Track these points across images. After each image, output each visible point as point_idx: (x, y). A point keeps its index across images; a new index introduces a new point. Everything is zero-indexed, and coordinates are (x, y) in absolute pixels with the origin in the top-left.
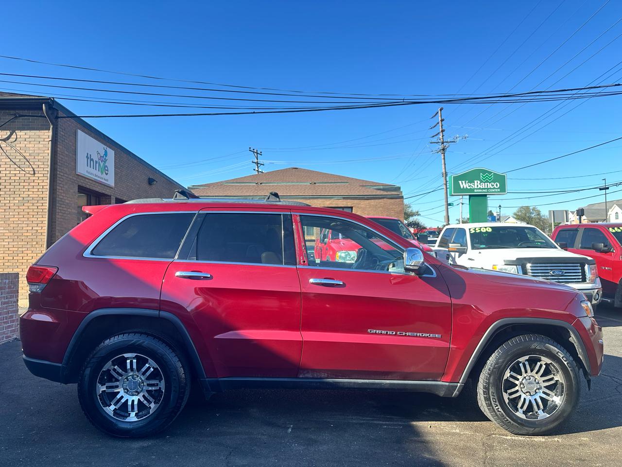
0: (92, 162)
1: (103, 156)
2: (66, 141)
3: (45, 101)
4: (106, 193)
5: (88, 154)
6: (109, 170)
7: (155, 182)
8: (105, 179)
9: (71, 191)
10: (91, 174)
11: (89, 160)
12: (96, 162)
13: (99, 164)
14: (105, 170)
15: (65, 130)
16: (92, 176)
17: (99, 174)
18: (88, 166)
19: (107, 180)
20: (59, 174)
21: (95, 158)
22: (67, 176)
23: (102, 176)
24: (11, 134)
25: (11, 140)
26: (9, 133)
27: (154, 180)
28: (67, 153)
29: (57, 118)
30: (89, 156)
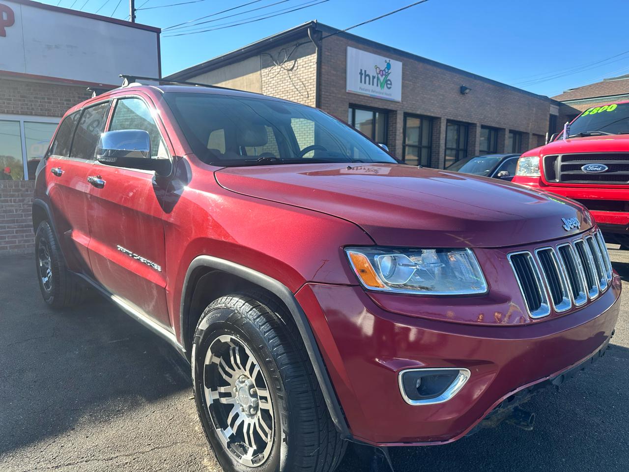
0: (367, 78)
1: (384, 70)
2: (332, 60)
3: (309, 25)
4: (390, 108)
5: (361, 70)
6: (392, 84)
7: (467, 91)
8: (386, 94)
9: (340, 109)
10: (366, 90)
11: (363, 77)
12: (374, 77)
13: (378, 79)
14: (388, 83)
15: (331, 50)
16: (367, 92)
17: (378, 89)
18: (361, 82)
19: (390, 95)
20: (324, 94)
21: (372, 73)
22: (334, 95)
23: (382, 91)
24: (295, 62)
25: (295, 68)
26: (293, 61)
27: (466, 89)
28: (335, 73)
29: (321, 39)
30: (363, 72)
